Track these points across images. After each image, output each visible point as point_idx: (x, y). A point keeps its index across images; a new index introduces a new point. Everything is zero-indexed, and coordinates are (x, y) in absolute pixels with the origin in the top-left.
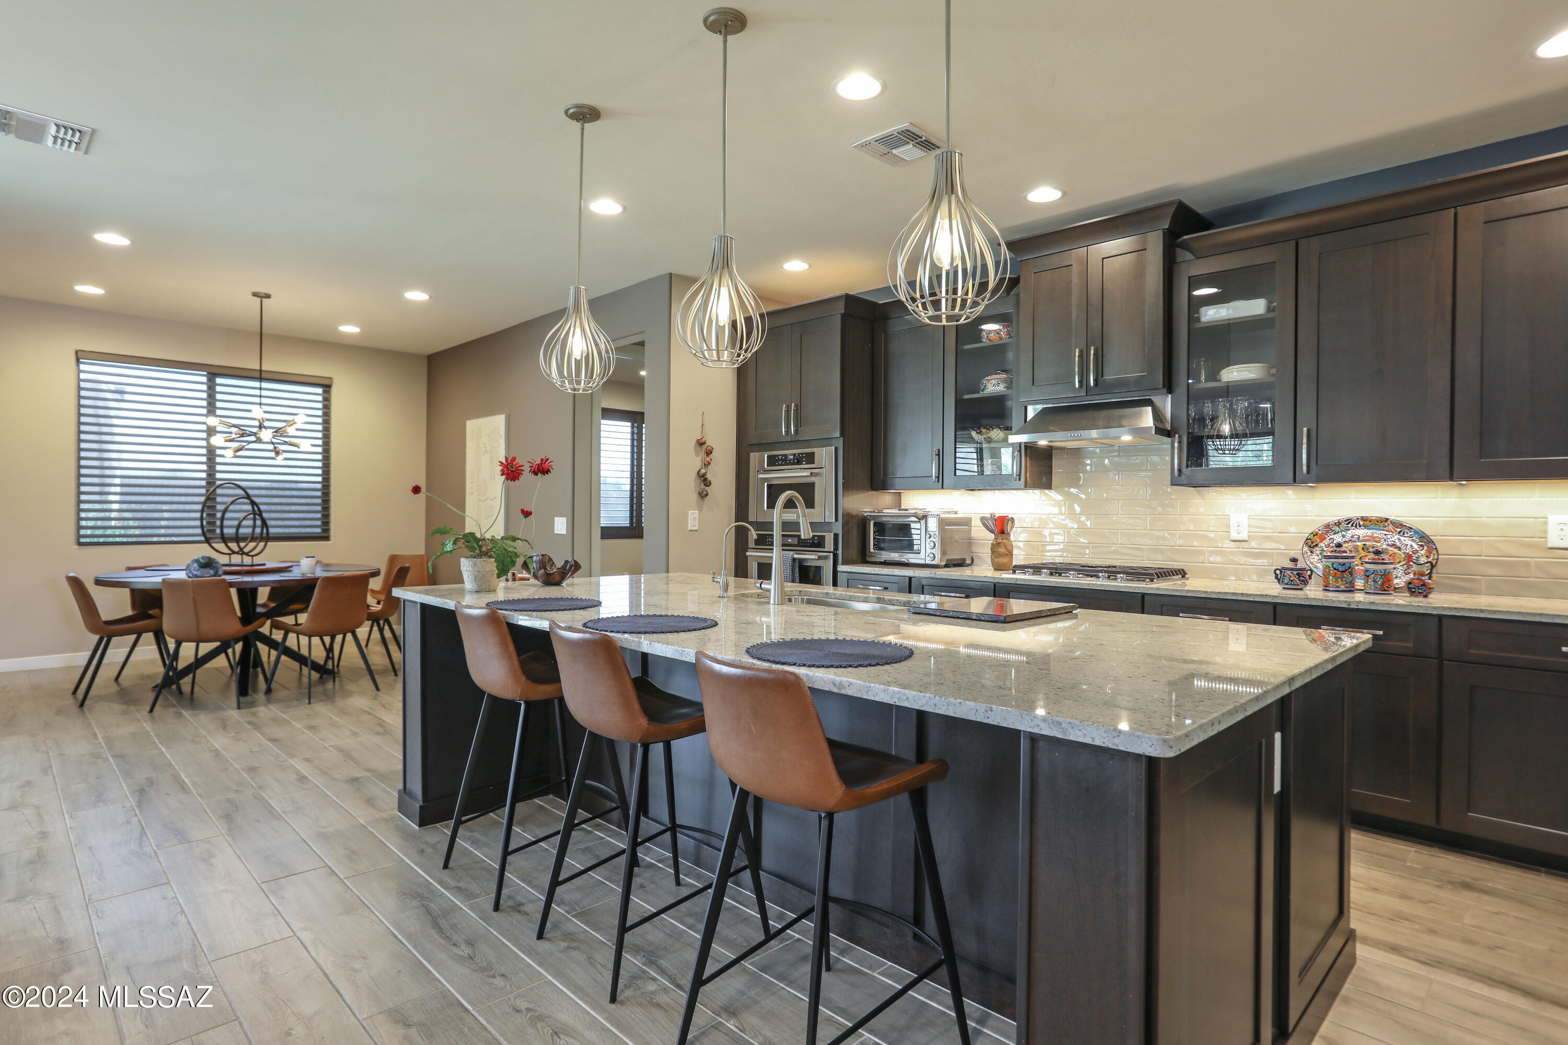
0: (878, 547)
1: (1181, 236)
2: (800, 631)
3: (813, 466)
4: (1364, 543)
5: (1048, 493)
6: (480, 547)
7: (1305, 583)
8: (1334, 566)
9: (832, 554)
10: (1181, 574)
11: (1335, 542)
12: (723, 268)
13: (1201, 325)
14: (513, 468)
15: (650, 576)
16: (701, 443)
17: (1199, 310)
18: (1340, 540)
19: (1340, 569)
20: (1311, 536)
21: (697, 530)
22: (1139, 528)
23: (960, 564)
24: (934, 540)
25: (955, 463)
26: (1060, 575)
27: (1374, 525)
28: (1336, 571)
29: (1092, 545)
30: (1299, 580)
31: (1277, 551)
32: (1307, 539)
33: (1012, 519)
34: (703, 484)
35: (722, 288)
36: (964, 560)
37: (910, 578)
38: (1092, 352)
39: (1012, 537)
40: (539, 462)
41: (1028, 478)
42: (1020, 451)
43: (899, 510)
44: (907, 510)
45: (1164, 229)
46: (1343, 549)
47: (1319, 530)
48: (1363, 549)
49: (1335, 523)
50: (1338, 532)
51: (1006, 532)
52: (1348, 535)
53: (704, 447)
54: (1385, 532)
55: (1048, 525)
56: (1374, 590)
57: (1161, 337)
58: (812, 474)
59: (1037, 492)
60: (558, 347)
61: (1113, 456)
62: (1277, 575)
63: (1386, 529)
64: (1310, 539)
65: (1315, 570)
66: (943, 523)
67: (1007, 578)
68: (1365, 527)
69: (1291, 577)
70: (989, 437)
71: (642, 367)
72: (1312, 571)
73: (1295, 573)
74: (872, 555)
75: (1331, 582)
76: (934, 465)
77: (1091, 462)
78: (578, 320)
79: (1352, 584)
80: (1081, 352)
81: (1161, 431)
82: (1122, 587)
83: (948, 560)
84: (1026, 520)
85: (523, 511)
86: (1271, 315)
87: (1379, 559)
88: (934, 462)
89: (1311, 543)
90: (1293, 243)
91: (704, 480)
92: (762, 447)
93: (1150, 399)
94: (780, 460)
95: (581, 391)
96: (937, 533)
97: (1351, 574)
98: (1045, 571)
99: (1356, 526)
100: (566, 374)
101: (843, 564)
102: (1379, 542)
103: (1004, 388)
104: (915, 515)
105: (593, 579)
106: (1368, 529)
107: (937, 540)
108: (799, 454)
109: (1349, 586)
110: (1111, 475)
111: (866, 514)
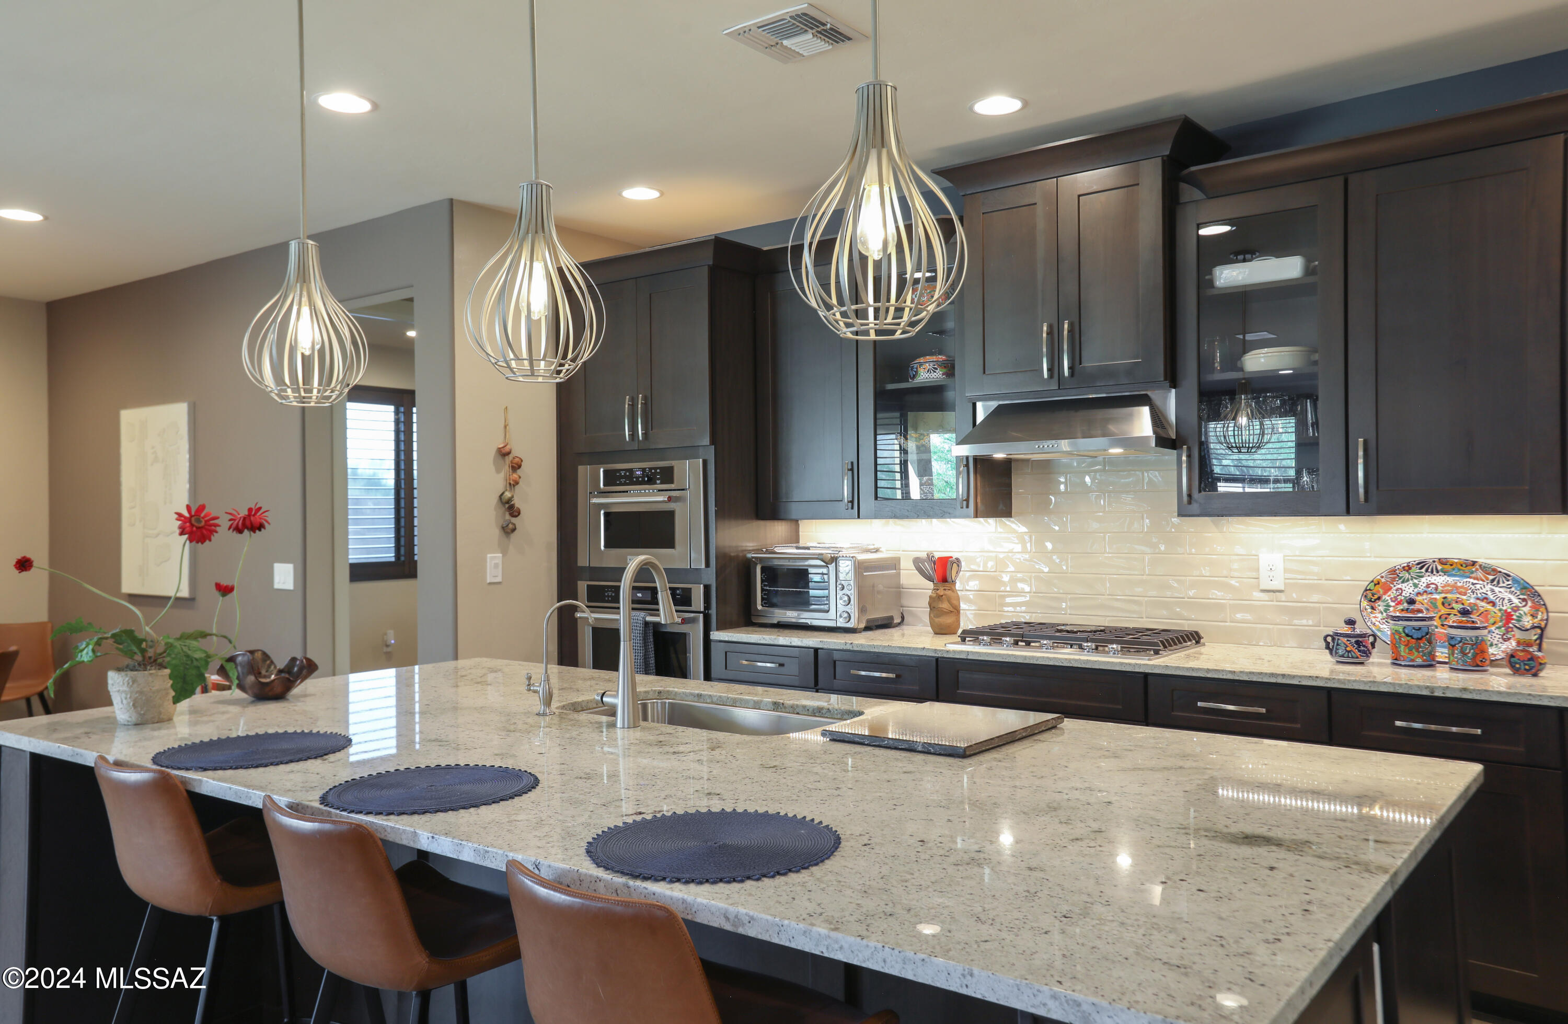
0: (768, 602)
1: (1188, 167)
2: (666, 793)
3: (672, 486)
4: (1443, 595)
5: (1008, 523)
6: (143, 651)
7: (1367, 654)
8: (1406, 631)
9: (701, 615)
10: (1195, 639)
11: (1403, 594)
12: (536, 232)
13: (1215, 292)
14: (201, 522)
15: (429, 667)
16: (503, 453)
17: (1212, 271)
18: (1411, 591)
19: (1415, 636)
20: (1371, 586)
21: (499, 583)
22: (1136, 573)
23: (886, 624)
24: (849, 593)
25: (876, 480)
26: (1028, 644)
27: (1456, 570)
28: (1409, 638)
29: (1069, 596)
30: (1360, 651)
31: (1324, 605)
32: (1366, 590)
33: (958, 559)
34: (507, 514)
35: (535, 264)
36: (891, 618)
37: (816, 650)
38: (1066, 326)
39: (958, 586)
40: (244, 512)
41: (979, 504)
42: (967, 465)
43: (798, 548)
44: (808, 548)
45: (1163, 156)
46: (1417, 606)
47: (1382, 577)
48: (1443, 604)
49: (1404, 567)
50: (1408, 580)
51: (949, 580)
52: (1421, 583)
53: (508, 459)
54: (1472, 580)
55: (1007, 566)
56: (1462, 665)
57: (1161, 308)
58: (670, 499)
59: (991, 521)
60: (272, 337)
61: (1095, 471)
62: (1328, 644)
63: (1473, 575)
64: (1370, 590)
65: (1379, 634)
66: (860, 568)
67: (954, 652)
68: (1445, 572)
69: (1347, 646)
70: (923, 446)
71: (412, 327)
72: (1374, 636)
73: (1353, 640)
74: (760, 614)
75: (1403, 654)
76: (846, 481)
77: (1066, 479)
78: (305, 293)
79: (1432, 656)
80: (1050, 327)
81: (1164, 441)
82: (1116, 664)
83: (868, 621)
84: (978, 560)
85: (219, 587)
86: (1311, 279)
87: (1468, 621)
88: (846, 478)
89: (1372, 596)
90: (1341, 179)
91: (512, 510)
92: (596, 458)
93: (1146, 395)
94: (622, 477)
95: (312, 404)
96: (852, 583)
97: (1430, 642)
98: (1008, 639)
99: (1432, 572)
100: (287, 381)
101: (718, 629)
102: (1465, 594)
103: (943, 374)
104: (820, 557)
105: (338, 679)
106: (1448, 576)
107: (852, 592)
108: (651, 469)
109: (1428, 658)
110: (1093, 496)
111: (749, 556)
